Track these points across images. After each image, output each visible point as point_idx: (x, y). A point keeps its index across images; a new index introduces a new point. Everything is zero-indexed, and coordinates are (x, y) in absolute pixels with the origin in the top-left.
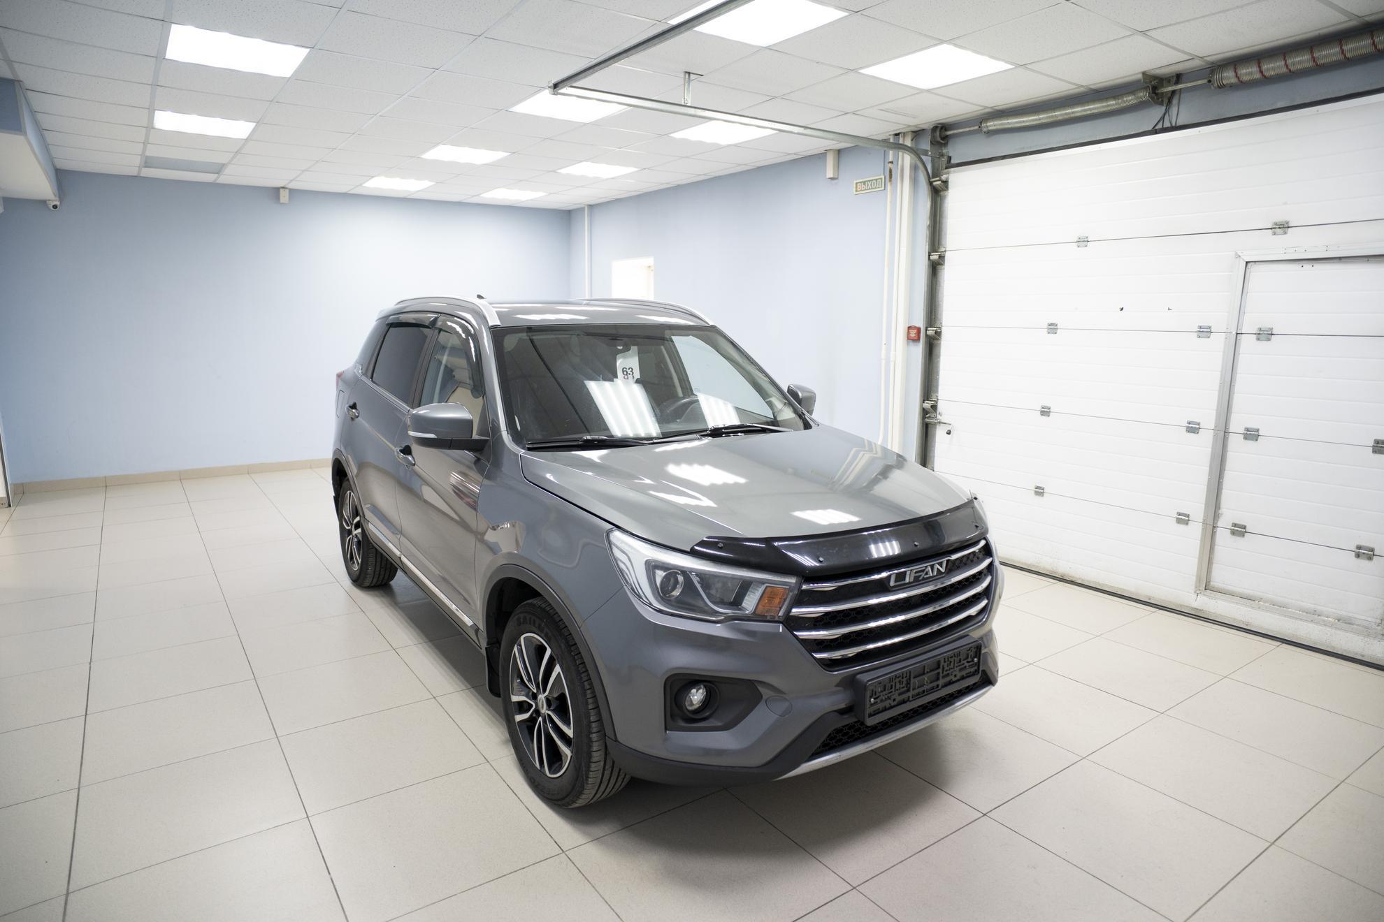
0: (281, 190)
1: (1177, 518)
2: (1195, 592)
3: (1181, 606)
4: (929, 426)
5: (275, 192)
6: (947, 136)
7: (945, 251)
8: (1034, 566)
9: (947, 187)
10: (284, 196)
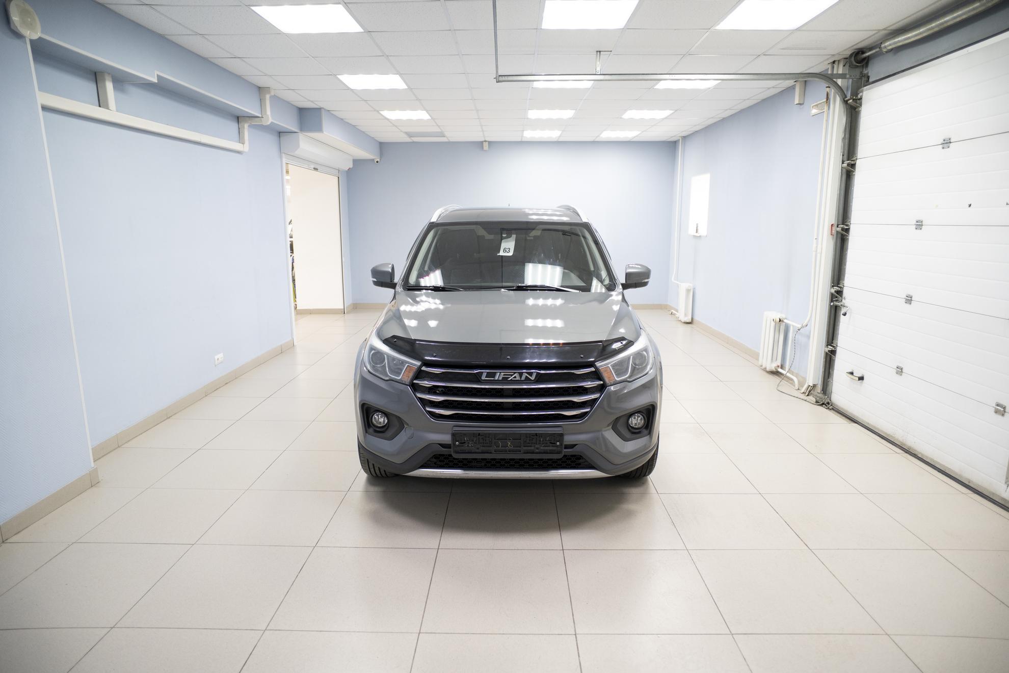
0: (484, 143)
1: (995, 408)
2: (1006, 483)
3: (993, 494)
4: (838, 308)
5: (480, 144)
6: (865, 59)
7: (857, 159)
8: (891, 436)
9: (861, 106)
10: (486, 146)
